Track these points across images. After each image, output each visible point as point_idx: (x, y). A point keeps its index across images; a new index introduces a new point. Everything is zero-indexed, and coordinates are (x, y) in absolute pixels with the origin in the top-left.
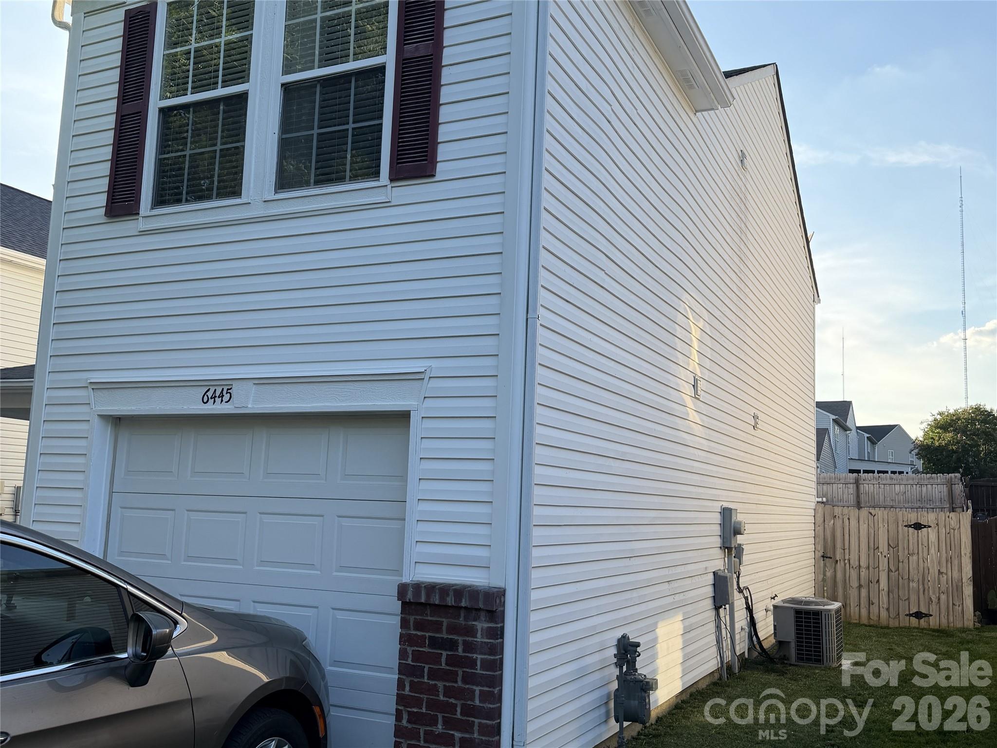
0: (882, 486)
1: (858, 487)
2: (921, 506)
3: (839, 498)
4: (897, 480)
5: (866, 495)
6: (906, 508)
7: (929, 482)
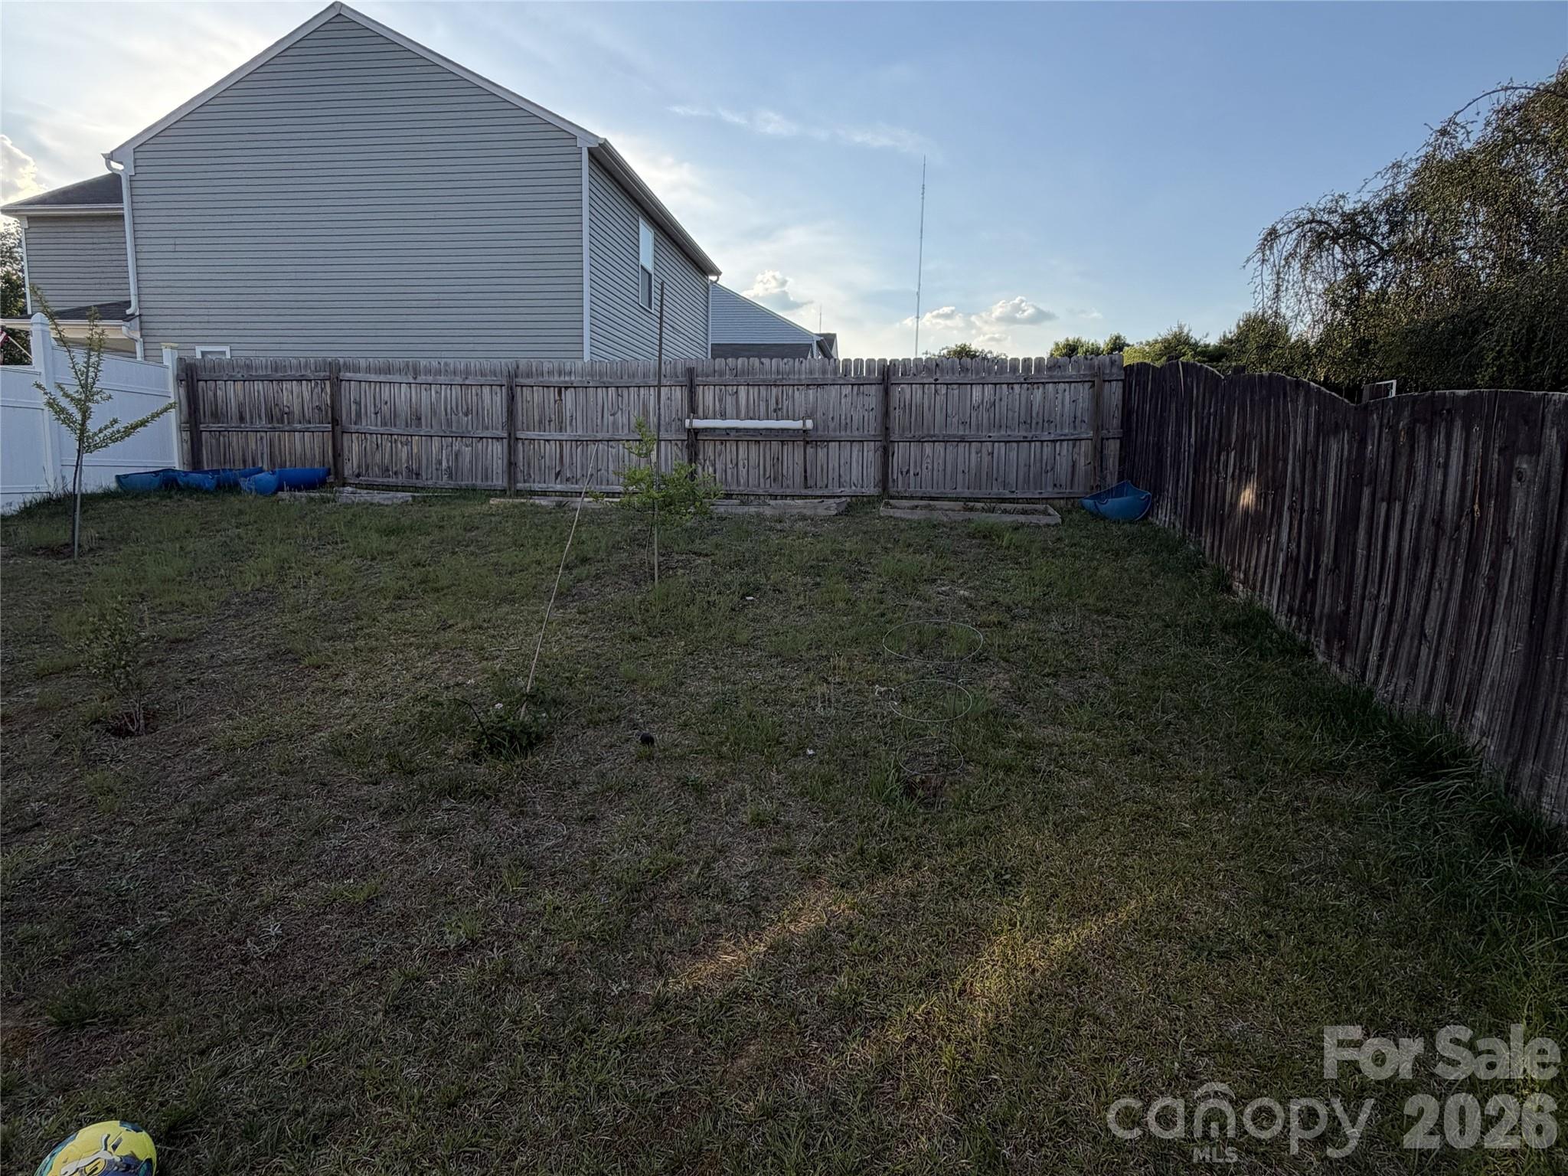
0: (943, 389)
1: (886, 392)
2: (1029, 435)
3: (843, 422)
4: (978, 373)
5: (905, 412)
6: (994, 442)
7: (1051, 377)
